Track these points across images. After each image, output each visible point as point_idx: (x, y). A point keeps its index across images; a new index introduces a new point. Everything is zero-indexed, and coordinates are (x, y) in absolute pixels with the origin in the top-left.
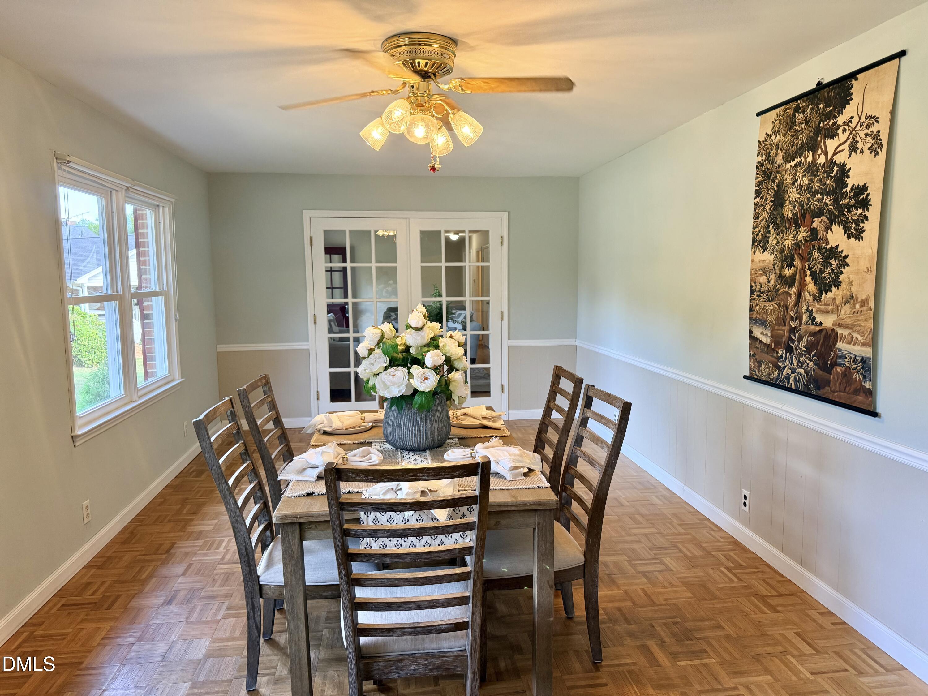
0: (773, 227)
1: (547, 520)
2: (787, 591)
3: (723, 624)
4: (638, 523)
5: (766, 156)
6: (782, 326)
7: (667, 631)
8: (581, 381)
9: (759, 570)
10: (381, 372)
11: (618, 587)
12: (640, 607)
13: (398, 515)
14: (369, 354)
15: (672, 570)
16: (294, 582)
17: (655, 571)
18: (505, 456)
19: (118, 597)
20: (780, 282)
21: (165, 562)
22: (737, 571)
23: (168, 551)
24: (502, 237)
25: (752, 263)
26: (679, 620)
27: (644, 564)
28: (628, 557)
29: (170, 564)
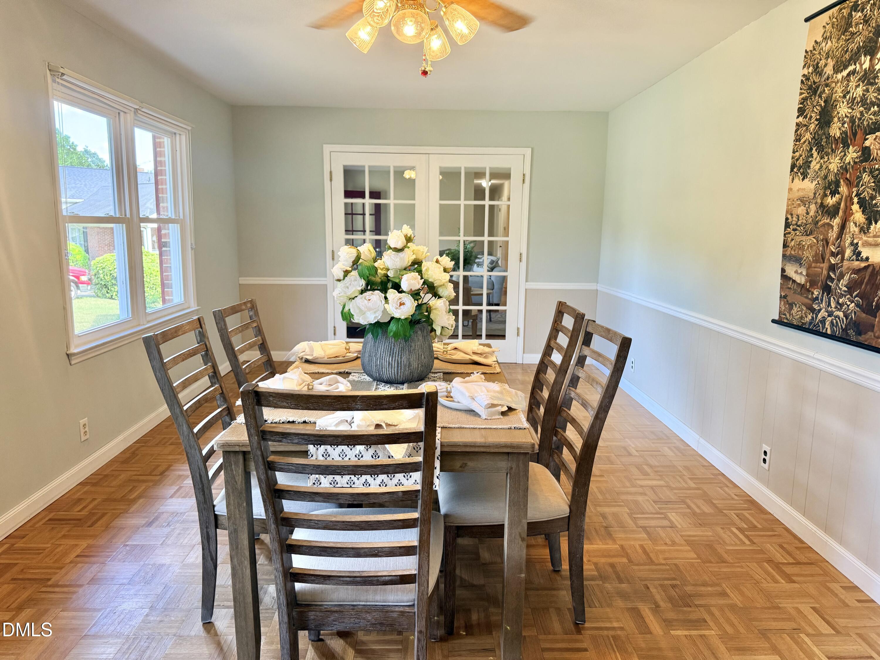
0: (816, 150)
1: (521, 465)
2: (806, 559)
3: (728, 591)
4: (646, 474)
5: (814, 67)
6: (820, 263)
7: (663, 594)
8: (583, 316)
9: (776, 533)
10: (356, 297)
11: (614, 540)
12: (637, 565)
13: (351, 449)
14: (345, 276)
15: (677, 527)
16: (238, 516)
17: (658, 527)
18: (482, 392)
19: (104, 515)
20: (820, 213)
21: (156, 483)
22: (750, 533)
23: (162, 473)
24: (524, 175)
25: (789, 192)
26: (678, 583)
27: (646, 518)
28: (629, 509)
29: (161, 485)
